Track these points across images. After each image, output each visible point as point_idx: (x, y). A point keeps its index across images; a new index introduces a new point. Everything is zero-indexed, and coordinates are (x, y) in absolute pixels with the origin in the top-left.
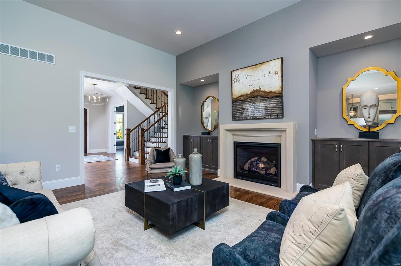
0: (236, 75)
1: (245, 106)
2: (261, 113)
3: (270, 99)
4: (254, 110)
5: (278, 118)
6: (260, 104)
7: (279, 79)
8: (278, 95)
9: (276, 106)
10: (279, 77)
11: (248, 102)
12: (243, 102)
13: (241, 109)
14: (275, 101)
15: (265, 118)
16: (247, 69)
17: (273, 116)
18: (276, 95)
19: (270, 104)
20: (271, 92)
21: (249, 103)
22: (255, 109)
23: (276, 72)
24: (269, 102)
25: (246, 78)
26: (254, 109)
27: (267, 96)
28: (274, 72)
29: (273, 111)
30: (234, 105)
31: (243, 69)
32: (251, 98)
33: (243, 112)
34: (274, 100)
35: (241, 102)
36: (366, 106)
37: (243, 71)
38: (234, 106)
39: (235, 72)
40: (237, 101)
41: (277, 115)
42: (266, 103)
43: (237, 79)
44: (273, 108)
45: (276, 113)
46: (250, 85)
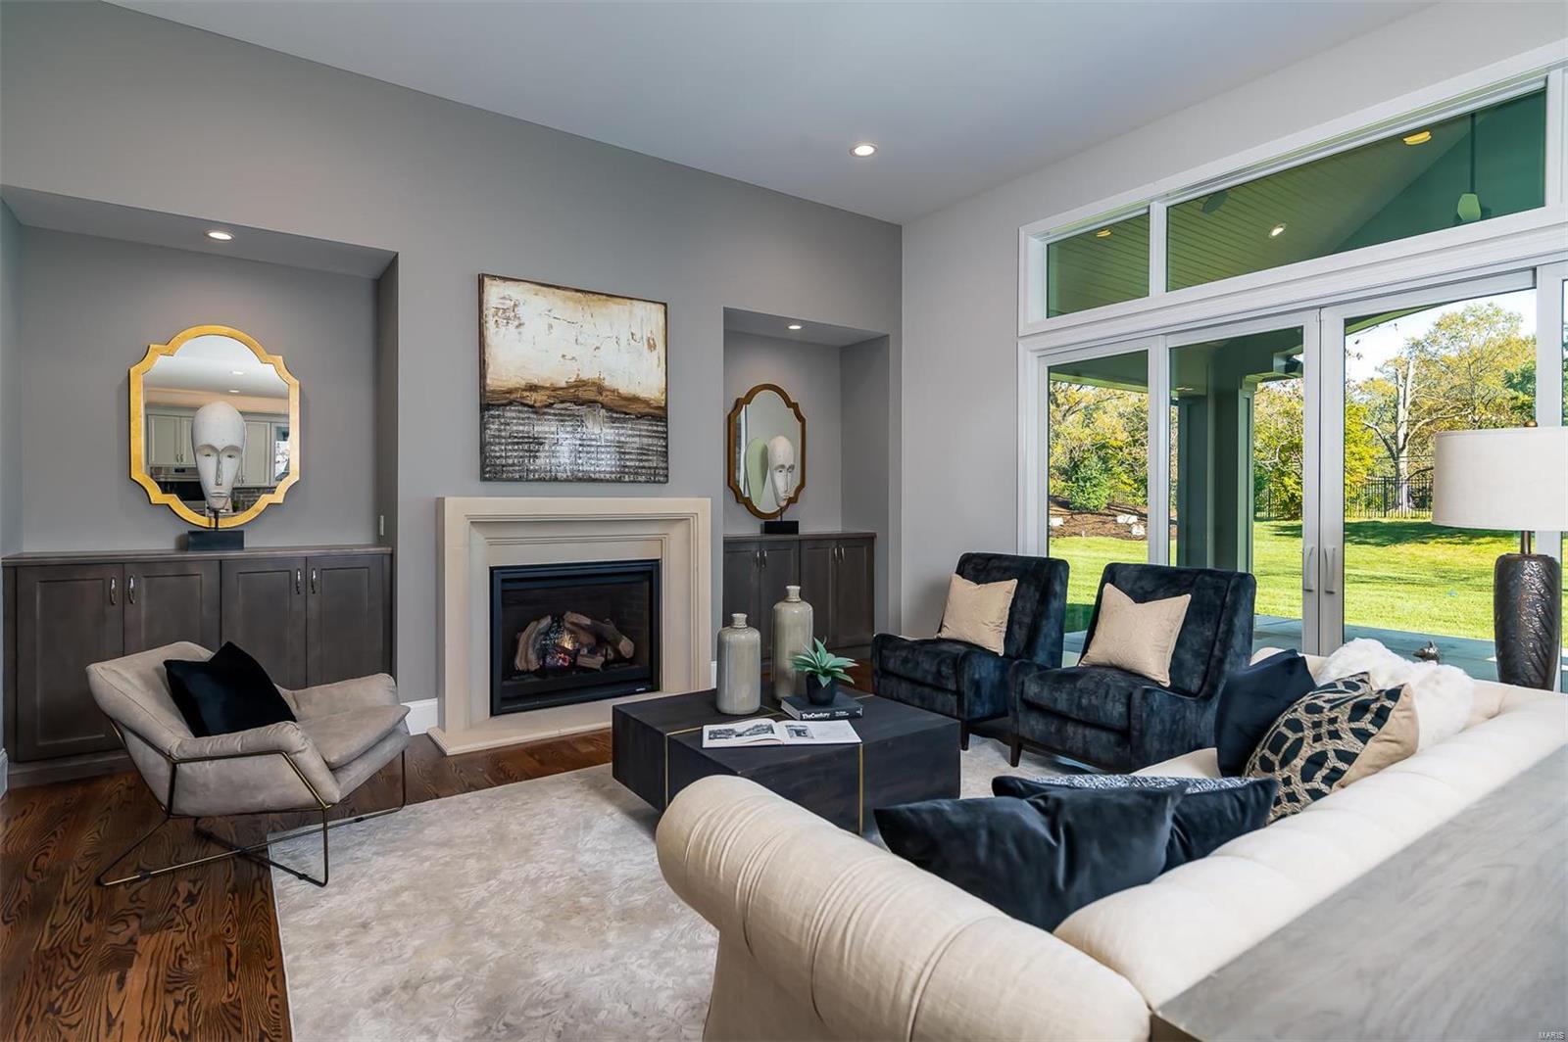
0: (504, 298)
1: (546, 428)
2: (606, 463)
3: (633, 419)
4: (580, 449)
5: (655, 482)
6: (600, 431)
7: (658, 365)
8: (656, 412)
9: (650, 445)
10: (659, 358)
11: (555, 415)
12: (536, 413)
13: (529, 437)
14: (647, 430)
15: (619, 481)
16: (554, 293)
17: (643, 474)
18: (651, 411)
19: (634, 436)
20: (635, 399)
21: (562, 421)
22: (584, 447)
23: (651, 342)
24: (632, 429)
25: (551, 327)
26: (580, 445)
27: (624, 410)
28: (645, 337)
29: (641, 461)
30: (493, 416)
31: (538, 287)
32: (568, 404)
33: (538, 451)
34: (644, 426)
35: (526, 409)
36: (783, 466)
37: (536, 294)
38: (493, 423)
39: (498, 282)
40: (511, 403)
41: (652, 472)
42: (622, 431)
43: (509, 315)
44: (643, 451)
45: (650, 468)
46: (563, 356)
